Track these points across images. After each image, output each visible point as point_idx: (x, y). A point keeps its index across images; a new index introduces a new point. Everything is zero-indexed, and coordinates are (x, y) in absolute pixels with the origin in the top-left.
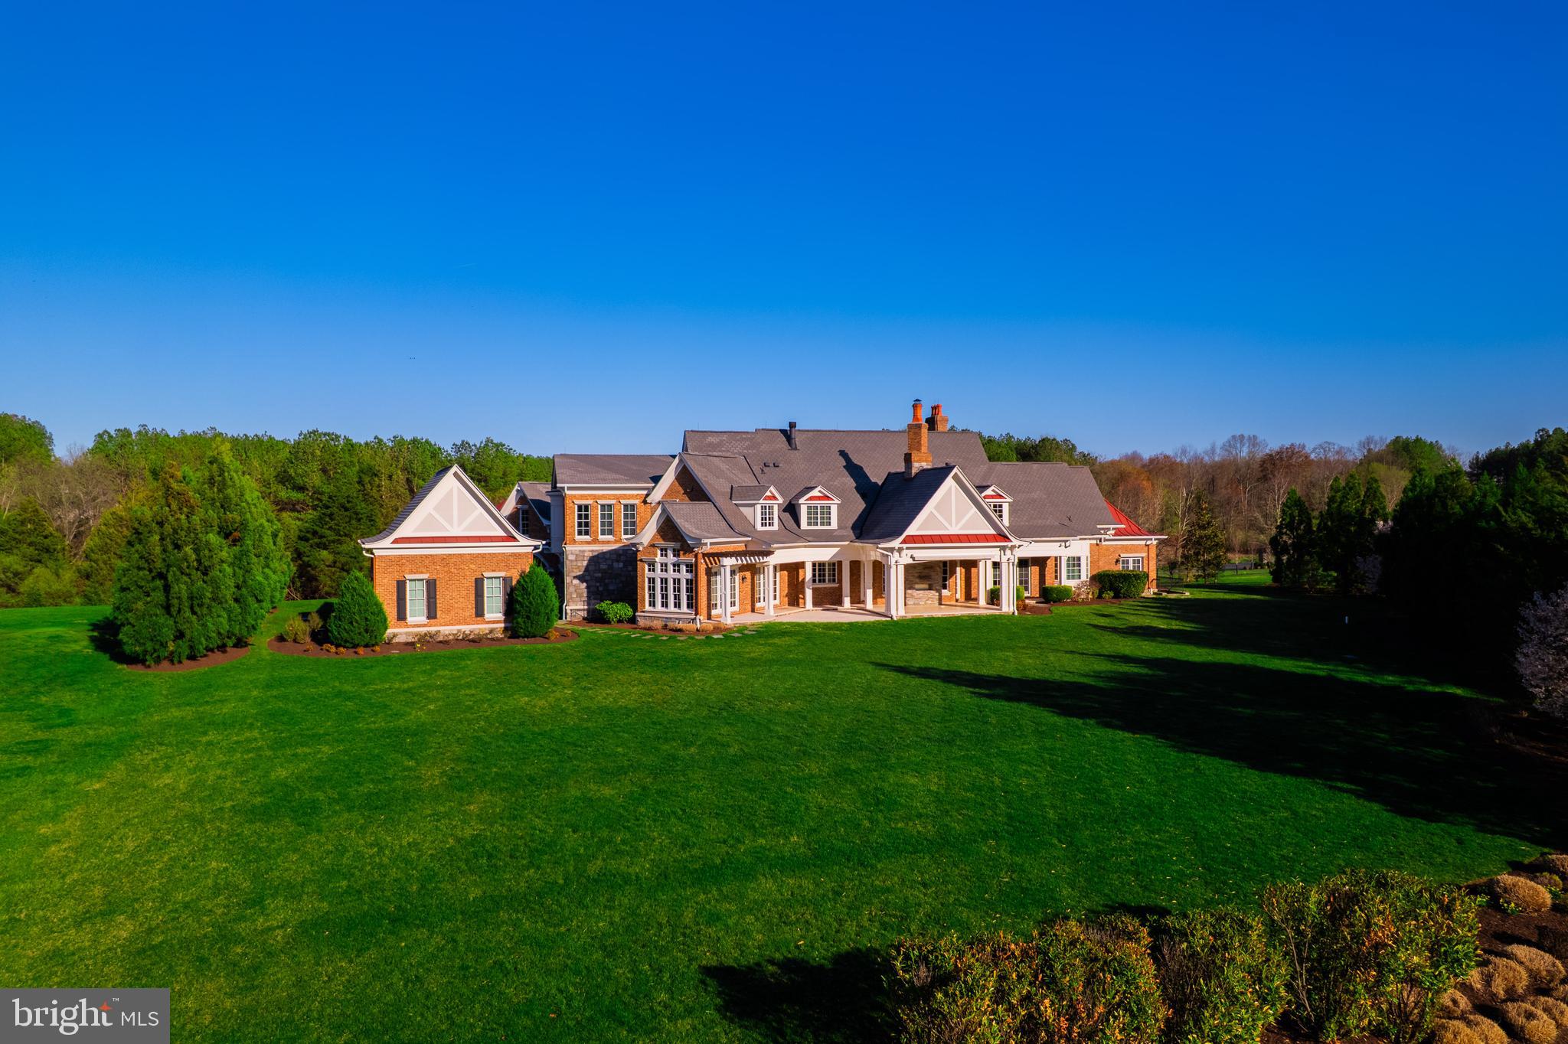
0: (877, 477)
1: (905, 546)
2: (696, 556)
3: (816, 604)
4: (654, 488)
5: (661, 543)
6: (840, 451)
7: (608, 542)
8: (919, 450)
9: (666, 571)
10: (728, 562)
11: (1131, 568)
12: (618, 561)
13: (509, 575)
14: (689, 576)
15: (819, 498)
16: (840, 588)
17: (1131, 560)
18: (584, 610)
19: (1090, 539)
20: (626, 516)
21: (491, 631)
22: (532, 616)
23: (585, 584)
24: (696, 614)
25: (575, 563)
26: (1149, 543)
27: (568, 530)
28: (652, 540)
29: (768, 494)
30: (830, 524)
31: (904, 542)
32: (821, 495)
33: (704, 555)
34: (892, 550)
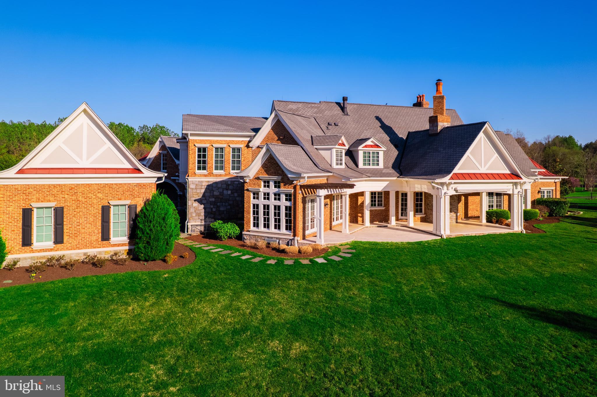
0: (402, 134)
1: (453, 181)
2: (295, 188)
3: (372, 222)
4: (255, 136)
5: (266, 176)
6: (375, 117)
7: (220, 175)
8: (442, 114)
9: (268, 199)
10: (323, 192)
11: (546, 197)
12: (227, 190)
13: (133, 203)
14: (288, 204)
15: (371, 146)
16: (387, 210)
17: (546, 192)
18: (201, 225)
19: (532, 179)
20: (234, 156)
21: (116, 254)
22: (151, 242)
23: (203, 206)
24: (295, 235)
25: (195, 191)
26: (556, 181)
27: (190, 166)
28: (257, 174)
29: (340, 142)
30: (378, 165)
31: (452, 178)
32: (372, 144)
33: (302, 187)
34: (442, 184)
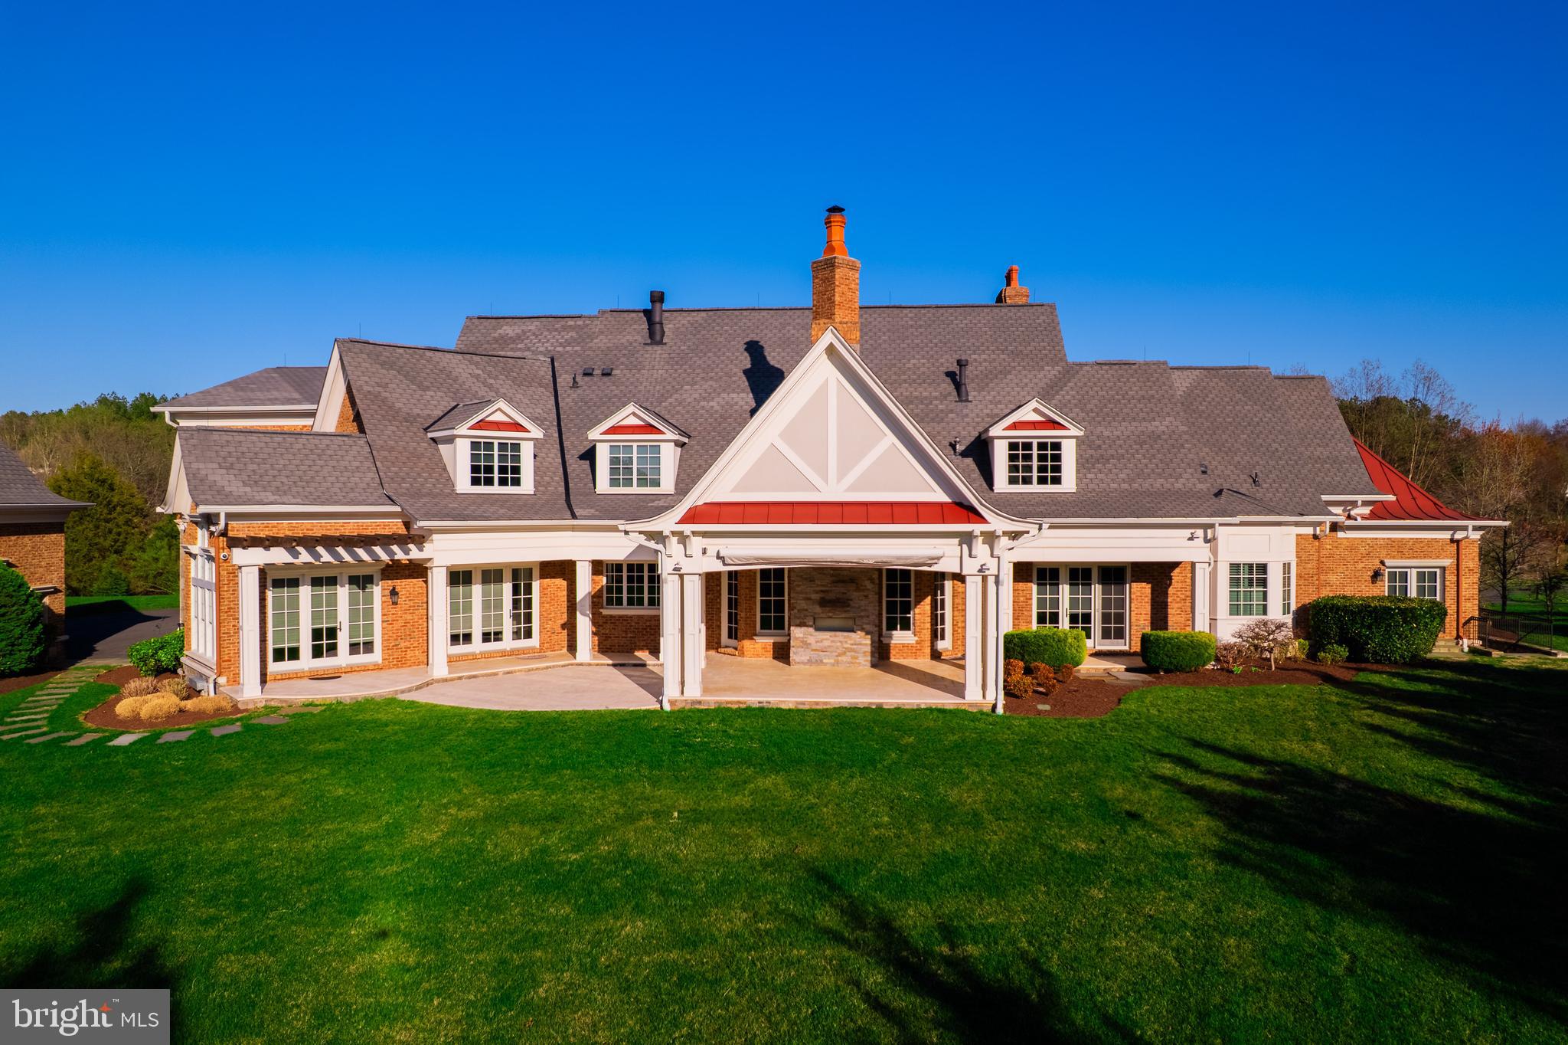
1: (688, 528)
2: (216, 543)
6: (748, 343)
10: (254, 557)
11: (1413, 593)
15: (633, 429)
17: (1413, 576)
19: (1297, 524)
26: (1459, 535)
29: (499, 418)
30: (657, 483)
31: (690, 519)
32: (634, 422)
33: (230, 541)
34: (661, 537)
